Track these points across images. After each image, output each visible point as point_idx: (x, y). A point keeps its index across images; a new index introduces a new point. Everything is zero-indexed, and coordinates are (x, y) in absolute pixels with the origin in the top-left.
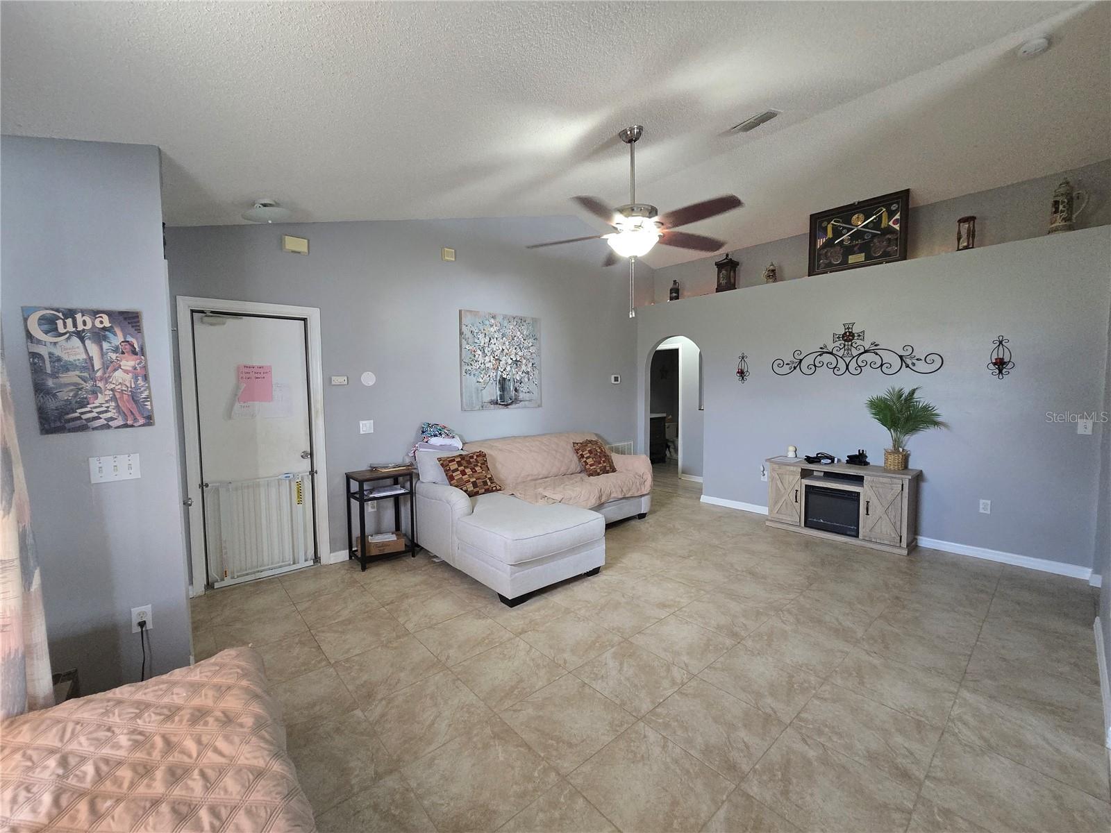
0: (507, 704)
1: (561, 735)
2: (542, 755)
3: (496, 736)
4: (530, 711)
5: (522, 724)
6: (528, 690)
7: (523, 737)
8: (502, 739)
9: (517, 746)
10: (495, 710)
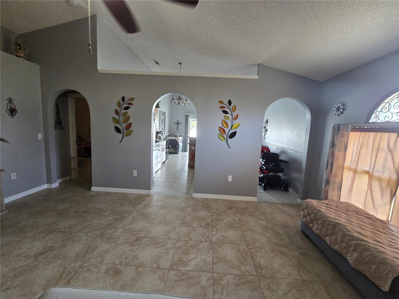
0: (250, 278)
1: (239, 254)
2: (249, 253)
3: (262, 268)
4: (243, 268)
5: (249, 266)
6: (237, 278)
7: (252, 261)
8: (260, 266)
9: (256, 260)
10: (257, 279)
